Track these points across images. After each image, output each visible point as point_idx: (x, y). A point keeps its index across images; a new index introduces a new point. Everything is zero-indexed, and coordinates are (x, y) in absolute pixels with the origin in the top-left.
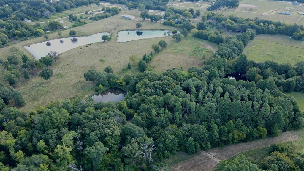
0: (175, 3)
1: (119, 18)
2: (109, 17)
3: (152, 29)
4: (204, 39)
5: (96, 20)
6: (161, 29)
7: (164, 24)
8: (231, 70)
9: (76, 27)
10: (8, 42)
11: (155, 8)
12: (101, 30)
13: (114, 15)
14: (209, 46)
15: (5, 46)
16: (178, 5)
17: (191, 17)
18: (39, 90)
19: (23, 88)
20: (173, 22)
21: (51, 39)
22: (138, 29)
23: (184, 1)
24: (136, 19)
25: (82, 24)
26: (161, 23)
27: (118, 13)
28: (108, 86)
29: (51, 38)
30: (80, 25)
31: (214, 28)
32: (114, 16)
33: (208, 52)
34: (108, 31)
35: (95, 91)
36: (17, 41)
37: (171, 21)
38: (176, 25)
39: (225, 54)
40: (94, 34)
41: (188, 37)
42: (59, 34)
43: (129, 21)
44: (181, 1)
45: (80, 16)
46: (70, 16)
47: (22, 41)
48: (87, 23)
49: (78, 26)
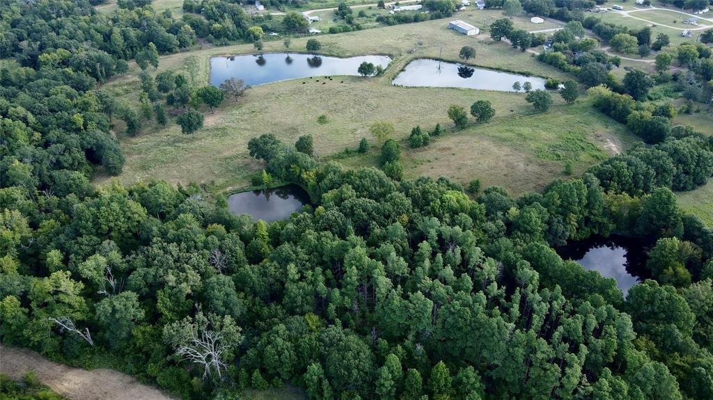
0: (622, 8)
1: (442, 28)
2: (423, 20)
3: (497, 67)
4: (617, 121)
5: (389, 24)
6: (521, 71)
7: (541, 59)
8: (611, 226)
9: (335, 33)
10: (193, 44)
11: (552, 12)
12: (379, 50)
13: (438, 17)
14: (615, 143)
15: (183, 51)
16: (629, 14)
17: (632, 52)
18: (164, 152)
19: (146, 139)
20: (564, 57)
21: (268, 52)
22: (464, 61)
23: (653, 5)
24: (480, 36)
25: (352, 28)
26: (533, 55)
27: (449, 15)
28: (285, 180)
29: (270, 49)
30: (346, 31)
31: (680, 94)
32: (435, 22)
33: (598, 158)
34: (394, 53)
35: (251, 184)
36: (208, 45)
37: (559, 53)
38: (567, 66)
39: (619, 175)
40: (359, 55)
41: (576, 105)
42: (287, 44)
43: (460, 37)
44: (646, 4)
45: (360, 10)
46: (340, 8)
47: (217, 45)
48: (364, 29)
49: (340, 32)
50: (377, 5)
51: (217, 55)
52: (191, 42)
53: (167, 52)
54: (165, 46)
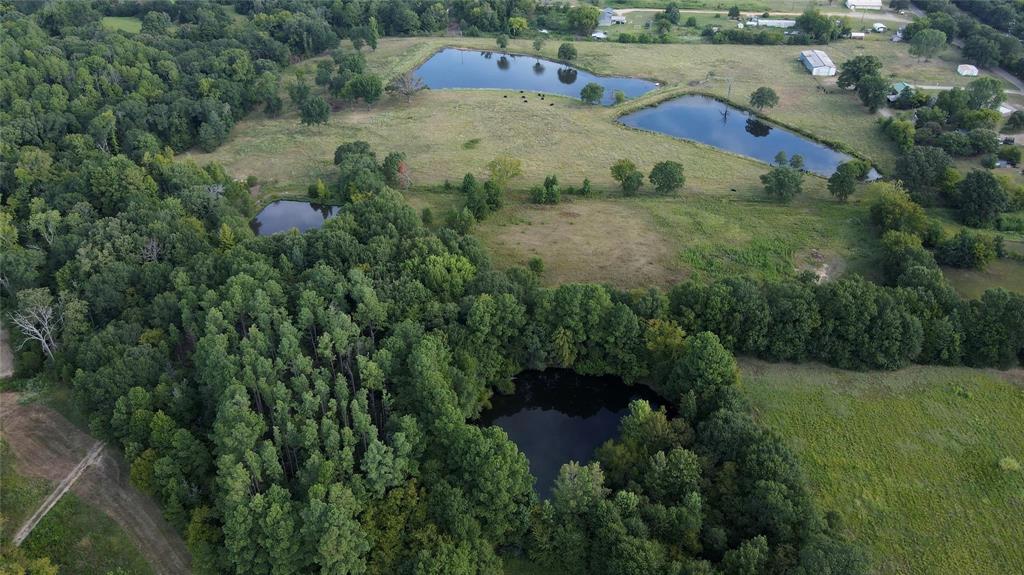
2: (772, 43)
6: (828, 140)
7: (884, 129)
9: (625, 42)
14: (832, 272)
15: (422, 36)
21: (513, 53)
24: (831, 79)
25: (653, 40)
26: (880, 122)
29: (516, 49)
30: (642, 42)
34: (672, 81)
41: (849, 206)
42: (537, 46)
43: (796, 76)
45: (690, 16)
46: (669, 10)
47: (463, 34)
48: (670, 43)
49: (634, 41)
50: (727, 13)
51: (451, 47)
52: (438, 25)
53: (402, 34)
54: (401, 26)
